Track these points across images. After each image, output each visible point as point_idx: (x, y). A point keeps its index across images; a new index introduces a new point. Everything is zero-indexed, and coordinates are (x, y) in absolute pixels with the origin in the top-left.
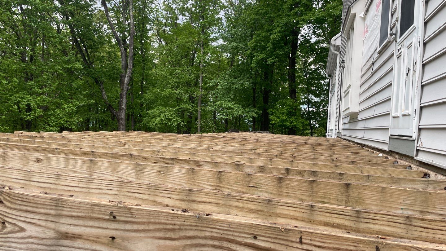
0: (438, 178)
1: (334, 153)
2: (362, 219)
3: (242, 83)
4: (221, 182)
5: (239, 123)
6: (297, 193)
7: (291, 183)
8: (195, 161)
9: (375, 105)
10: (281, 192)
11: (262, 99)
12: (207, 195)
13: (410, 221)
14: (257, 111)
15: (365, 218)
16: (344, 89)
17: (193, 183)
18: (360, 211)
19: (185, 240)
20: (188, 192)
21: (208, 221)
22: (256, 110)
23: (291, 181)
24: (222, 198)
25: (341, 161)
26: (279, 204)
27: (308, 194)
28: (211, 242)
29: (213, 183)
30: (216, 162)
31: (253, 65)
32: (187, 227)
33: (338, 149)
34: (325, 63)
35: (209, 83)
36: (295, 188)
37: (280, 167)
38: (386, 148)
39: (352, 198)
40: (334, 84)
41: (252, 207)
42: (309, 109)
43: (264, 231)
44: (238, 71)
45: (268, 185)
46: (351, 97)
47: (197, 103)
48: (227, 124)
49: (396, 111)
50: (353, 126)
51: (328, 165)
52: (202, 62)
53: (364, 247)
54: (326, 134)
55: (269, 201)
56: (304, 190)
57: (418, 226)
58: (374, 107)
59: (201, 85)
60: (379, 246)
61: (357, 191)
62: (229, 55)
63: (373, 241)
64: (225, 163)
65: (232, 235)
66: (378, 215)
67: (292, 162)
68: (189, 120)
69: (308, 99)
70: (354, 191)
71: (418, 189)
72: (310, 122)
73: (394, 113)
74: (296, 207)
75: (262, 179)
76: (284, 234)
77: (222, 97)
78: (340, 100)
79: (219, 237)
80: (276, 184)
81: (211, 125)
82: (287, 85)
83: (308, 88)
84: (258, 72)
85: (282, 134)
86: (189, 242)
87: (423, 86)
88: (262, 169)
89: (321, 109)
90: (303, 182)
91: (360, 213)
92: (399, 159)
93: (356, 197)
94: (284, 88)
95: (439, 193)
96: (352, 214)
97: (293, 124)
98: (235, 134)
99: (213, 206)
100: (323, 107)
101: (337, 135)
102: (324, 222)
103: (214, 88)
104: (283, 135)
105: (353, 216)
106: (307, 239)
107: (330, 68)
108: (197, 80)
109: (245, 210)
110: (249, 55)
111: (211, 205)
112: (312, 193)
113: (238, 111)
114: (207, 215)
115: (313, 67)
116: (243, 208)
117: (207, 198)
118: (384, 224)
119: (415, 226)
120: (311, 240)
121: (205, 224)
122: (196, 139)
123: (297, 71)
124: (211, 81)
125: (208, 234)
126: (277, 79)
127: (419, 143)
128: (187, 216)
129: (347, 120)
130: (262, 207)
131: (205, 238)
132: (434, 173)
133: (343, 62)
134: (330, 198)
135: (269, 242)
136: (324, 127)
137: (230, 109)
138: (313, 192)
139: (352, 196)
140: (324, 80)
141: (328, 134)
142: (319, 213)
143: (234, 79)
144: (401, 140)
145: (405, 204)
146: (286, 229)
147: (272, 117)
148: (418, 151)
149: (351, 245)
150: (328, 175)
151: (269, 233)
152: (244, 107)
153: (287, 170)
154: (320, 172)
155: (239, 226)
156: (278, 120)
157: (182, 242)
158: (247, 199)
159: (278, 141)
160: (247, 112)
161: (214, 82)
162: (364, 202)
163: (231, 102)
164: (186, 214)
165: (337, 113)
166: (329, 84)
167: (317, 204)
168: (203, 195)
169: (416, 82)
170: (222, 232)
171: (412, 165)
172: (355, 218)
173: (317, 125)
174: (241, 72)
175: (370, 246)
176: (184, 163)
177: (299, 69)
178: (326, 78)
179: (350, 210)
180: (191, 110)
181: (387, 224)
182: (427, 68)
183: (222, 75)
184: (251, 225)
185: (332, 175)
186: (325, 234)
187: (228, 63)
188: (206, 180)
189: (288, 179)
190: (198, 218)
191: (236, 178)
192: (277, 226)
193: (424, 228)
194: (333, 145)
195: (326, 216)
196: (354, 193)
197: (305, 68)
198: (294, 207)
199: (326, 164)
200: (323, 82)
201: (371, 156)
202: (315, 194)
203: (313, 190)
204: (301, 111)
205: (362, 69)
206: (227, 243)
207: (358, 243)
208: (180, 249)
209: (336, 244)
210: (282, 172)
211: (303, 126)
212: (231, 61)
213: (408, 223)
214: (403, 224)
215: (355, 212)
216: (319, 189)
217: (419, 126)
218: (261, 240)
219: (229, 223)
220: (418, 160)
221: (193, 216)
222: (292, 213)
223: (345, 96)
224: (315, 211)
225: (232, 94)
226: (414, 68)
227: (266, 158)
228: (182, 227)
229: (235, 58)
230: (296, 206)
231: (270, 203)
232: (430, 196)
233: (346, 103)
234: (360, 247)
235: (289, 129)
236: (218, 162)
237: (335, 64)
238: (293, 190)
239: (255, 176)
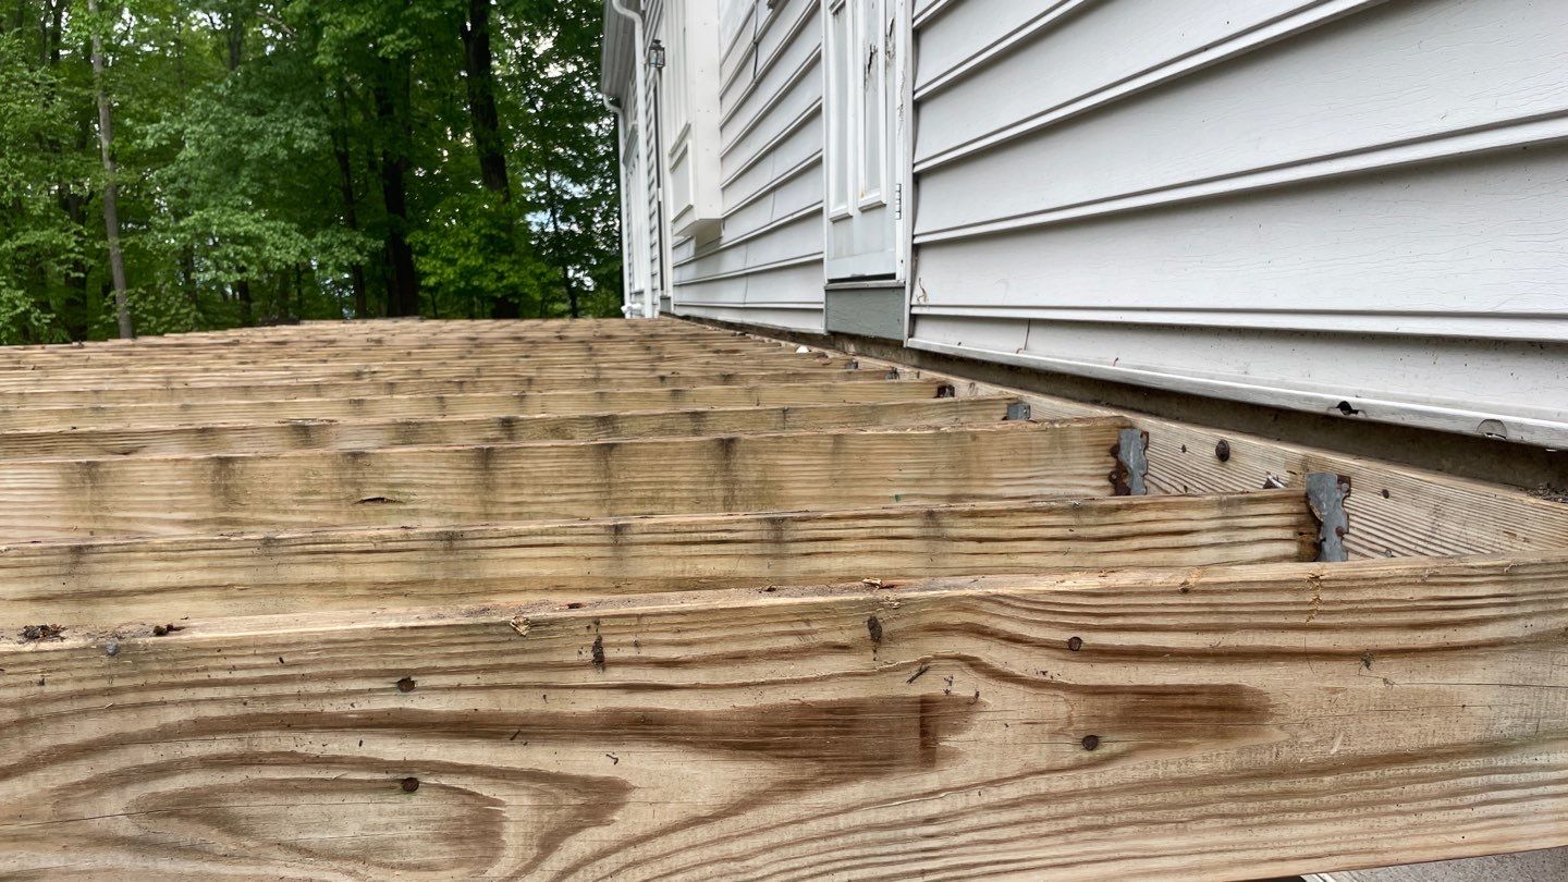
0: (980, 393)
1: (661, 359)
2: (793, 545)
3: (288, 134)
4: (234, 501)
5: (299, 292)
6: (555, 498)
7: (527, 464)
8: (104, 435)
9: (774, 189)
10: (494, 503)
11: (377, 193)
12: (166, 560)
13: (939, 526)
14: (362, 243)
15: (802, 541)
16: (668, 144)
17: (99, 525)
18: (784, 519)
19: (60, 767)
20: (68, 559)
21: (168, 657)
22: (359, 239)
23: (527, 458)
24: (239, 562)
25: (688, 380)
26: (493, 542)
27: (595, 496)
28: (195, 749)
29: (198, 510)
30: (204, 431)
31: (324, 59)
32: (63, 707)
33: (671, 347)
34: (595, 57)
35: (144, 136)
36: (544, 481)
37: (480, 416)
38: (817, 326)
39: (744, 486)
40: (634, 131)
41: (383, 575)
42: (556, 227)
43: (443, 650)
44: (266, 84)
45: (437, 486)
46: (695, 167)
47: (102, 222)
48: (249, 300)
49: (842, 196)
50: (708, 271)
51: (648, 395)
52: (97, 49)
53: (829, 631)
54: (624, 309)
55: (450, 539)
56: (578, 485)
57: (961, 539)
58: (771, 196)
59: (105, 144)
60: (878, 616)
61: (759, 462)
62: (216, 17)
63: (858, 602)
64: (245, 429)
65: (299, 696)
66: (842, 524)
67: (522, 397)
68: (71, 293)
69: (551, 191)
70: (750, 462)
71: (939, 428)
72: (566, 271)
73: (836, 205)
74: (561, 545)
75: (415, 467)
76: (528, 646)
77: (209, 192)
78: (659, 186)
79: (237, 718)
80: (473, 478)
81: (177, 309)
82: (467, 140)
83: (546, 152)
84: (350, 90)
85: (472, 317)
86: (81, 771)
87: (917, 105)
88: (407, 432)
89: (598, 225)
90: (573, 457)
91: (783, 525)
92: (859, 354)
93: (757, 482)
94: (457, 151)
95: (998, 433)
96: (757, 536)
97: (505, 282)
98: (286, 331)
99: (201, 598)
100: (605, 217)
101: (658, 308)
102: (667, 580)
103: (165, 154)
104: (477, 322)
105: (762, 541)
106: (623, 645)
107: (615, 75)
108: (86, 126)
109: (350, 591)
110: (301, 16)
111: (193, 599)
112: (608, 493)
113: (285, 247)
114: (159, 632)
115: (554, 71)
116: (345, 584)
117: (169, 570)
118: (860, 549)
119: (954, 539)
120: (637, 645)
121: (157, 672)
122: (108, 357)
123: (501, 88)
124: (150, 128)
125: (174, 716)
126: (428, 119)
127: (915, 293)
128: (53, 657)
129: (688, 251)
130: (425, 567)
131: (165, 735)
132: (968, 382)
133: (657, 46)
134: (673, 499)
135: (466, 688)
136: (611, 288)
137: (248, 239)
138: (610, 485)
139: (743, 479)
140: (596, 122)
141: (630, 308)
142: (645, 550)
143: (253, 115)
144: (863, 293)
145: (905, 480)
146: (533, 624)
147: (424, 264)
148: (914, 318)
149: (784, 634)
150: (655, 423)
151: (463, 655)
152: (307, 229)
153: (508, 424)
154: (628, 417)
155: (328, 651)
156: (450, 272)
157: (47, 779)
158: (356, 547)
159: (460, 338)
160: (325, 248)
161: (163, 129)
162: (783, 493)
163: (252, 212)
164: (45, 645)
165: (651, 232)
166: (614, 136)
167: (634, 521)
168: (148, 559)
169: (898, 91)
170: (245, 692)
171: (899, 368)
172: (769, 546)
173: (589, 282)
174: (278, 87)
175: (850, 623)
176: (47, 451)
177: (506, 79)
178: (603, 111)
179: (749, 521)
180: (72, 251)
181: (868, 548)
182: (928, 41)
183: (194, 100)
184: (383, 634)
185: (669, 423)
186: (690, 612)
187: (216, 51)
188: (164, 502)
189: (516, 453)
190: (112, 655)
191: (301, 476)
192: (496, 619)
193: (980, 540)
194: (652, 336)
195: (669, 557)
196: (748, 470)
197: (528, 75)
198: (554, 545)
199: (642, 390)
200: (593, 127)
201: (779, 357)
202: (620, 495)
203: (613, 480)
204: (531, 235)
205: (721, 66)
206: (277, 733)
207: (807, 622)
208: (43, 809)
209: (733, 639)
210: (490, 434)
211: (544, 288)
212: (231, 45)
213: (931, 532)
214: (918, 538)
215: (766, 526)
216: (633, 474)
217: (914, 237)
218: (434, 689)
219: (276, 645)
220: (917, 347)
221: (85, 649)
222: (547, 570)
223: (674, 169)
224: (631, 544)
225: (253, 180)
226: (886, 45)
227: (420, 396)
228: (33, 712)
229: (244, 32)
230: (557, 539)
231: (457, 544)
232: (974, 444)
233: (681, 190)
234: (816, 632)
235: (494, 299)
236: (212, 429)
237: (628, 57)
238: (538, 490)
239: (380, 456)
